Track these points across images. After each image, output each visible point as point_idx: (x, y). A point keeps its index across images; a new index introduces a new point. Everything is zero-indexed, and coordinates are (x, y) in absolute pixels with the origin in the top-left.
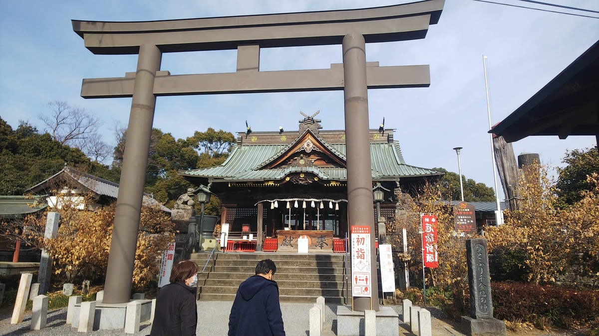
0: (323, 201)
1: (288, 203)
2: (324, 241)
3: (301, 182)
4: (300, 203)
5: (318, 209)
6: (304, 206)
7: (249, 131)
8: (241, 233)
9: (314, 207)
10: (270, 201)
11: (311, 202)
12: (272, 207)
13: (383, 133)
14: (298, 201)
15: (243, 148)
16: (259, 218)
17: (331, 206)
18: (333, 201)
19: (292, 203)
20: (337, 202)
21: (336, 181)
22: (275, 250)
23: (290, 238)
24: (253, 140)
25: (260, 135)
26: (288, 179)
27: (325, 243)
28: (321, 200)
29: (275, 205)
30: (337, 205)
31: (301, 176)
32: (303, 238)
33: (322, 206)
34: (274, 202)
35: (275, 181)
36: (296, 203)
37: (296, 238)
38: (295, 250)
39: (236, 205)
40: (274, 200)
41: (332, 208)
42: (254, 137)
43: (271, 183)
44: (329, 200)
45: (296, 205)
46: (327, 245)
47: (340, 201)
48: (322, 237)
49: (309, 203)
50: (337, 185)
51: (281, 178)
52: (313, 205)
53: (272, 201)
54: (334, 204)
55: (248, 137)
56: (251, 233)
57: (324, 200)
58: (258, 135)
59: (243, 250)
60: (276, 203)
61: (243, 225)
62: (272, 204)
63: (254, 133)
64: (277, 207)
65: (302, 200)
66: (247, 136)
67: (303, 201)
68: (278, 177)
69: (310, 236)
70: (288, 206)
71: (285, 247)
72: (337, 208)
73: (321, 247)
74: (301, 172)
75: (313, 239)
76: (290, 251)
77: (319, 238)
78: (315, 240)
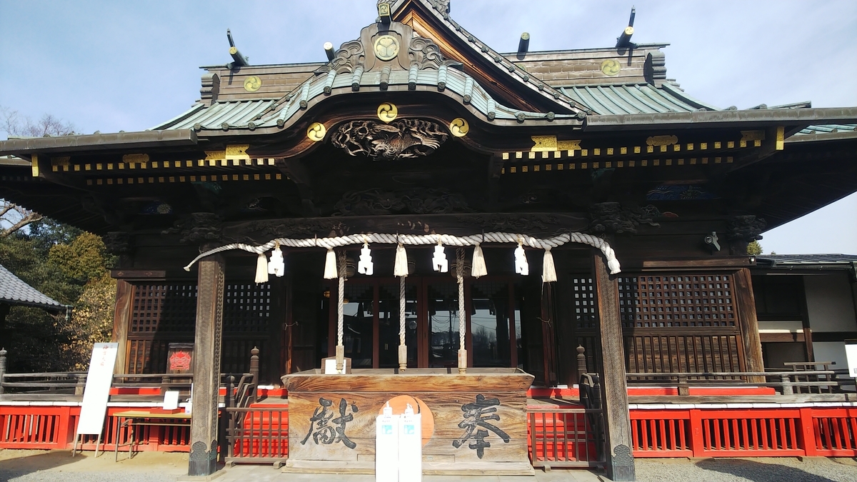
0: (483, 245)
1: (331, 258)
2: (493, 422)
3: (379, 145)
4: (384, 255)
5: (461, 280)
6: (401, 267)
7: (238, 63)
8: (159, 380)
9: (445, 269)
10: (249, 248)
11: (430, 248)
12: (261, 277)
13: (630, 57)
14: (371, 245)
15: (217, 107)
16: (205, 324)
17: (522, 265)
18: (533, 242)
19: (349, 255)
20: (547, 244)
21: (562, 134)
22: (277, 460)
23: (343, 407)
24: (249, 87)
25: (269, 71)
26: (318, 133)
27: (496, 430)
28: (474, 240)
29: (270, 266)
30: (548, 261)
31: (383, 117)
32: (399, 410)
33: (479, 267)
34: (268, 254)
35: (253, 141)
36: (366, 254)
37: (367, 408)
38: (364, 462)
39: (162, 274)
40: (269, 245)
41: (525, 272)
42: (252, 79)
43: (236, 156)
44: (511, 238)
45: (366, 265)
46: (506, 438)
47: (562, 240)
48: (480, 403)
49: (420, 256)
50: (564, 153)
51: (280, 125)
52: (440, 261)
53: (259, 250)
54: (535, 257)
55: (235, 79)
56: (172, 389)
57: (489, 237)
58: (264, 71)
59: (165, 446)
60: (277, 256)
61: (173, 345)
62: (262, 261)
63: (254, 67)
64: (280, 273)
65: (390, 239)
66: (231, 76)
67: (395, 246)
68: (270, 124)
69: (432, 398)
70: (330, 271)
71: (321, 449)
72: (549, 273)
73: (480, 448)
74: (384, 95)
75: (444, 413)
76: (341, 465)
77: (470, 406)
78: (453, 417)
